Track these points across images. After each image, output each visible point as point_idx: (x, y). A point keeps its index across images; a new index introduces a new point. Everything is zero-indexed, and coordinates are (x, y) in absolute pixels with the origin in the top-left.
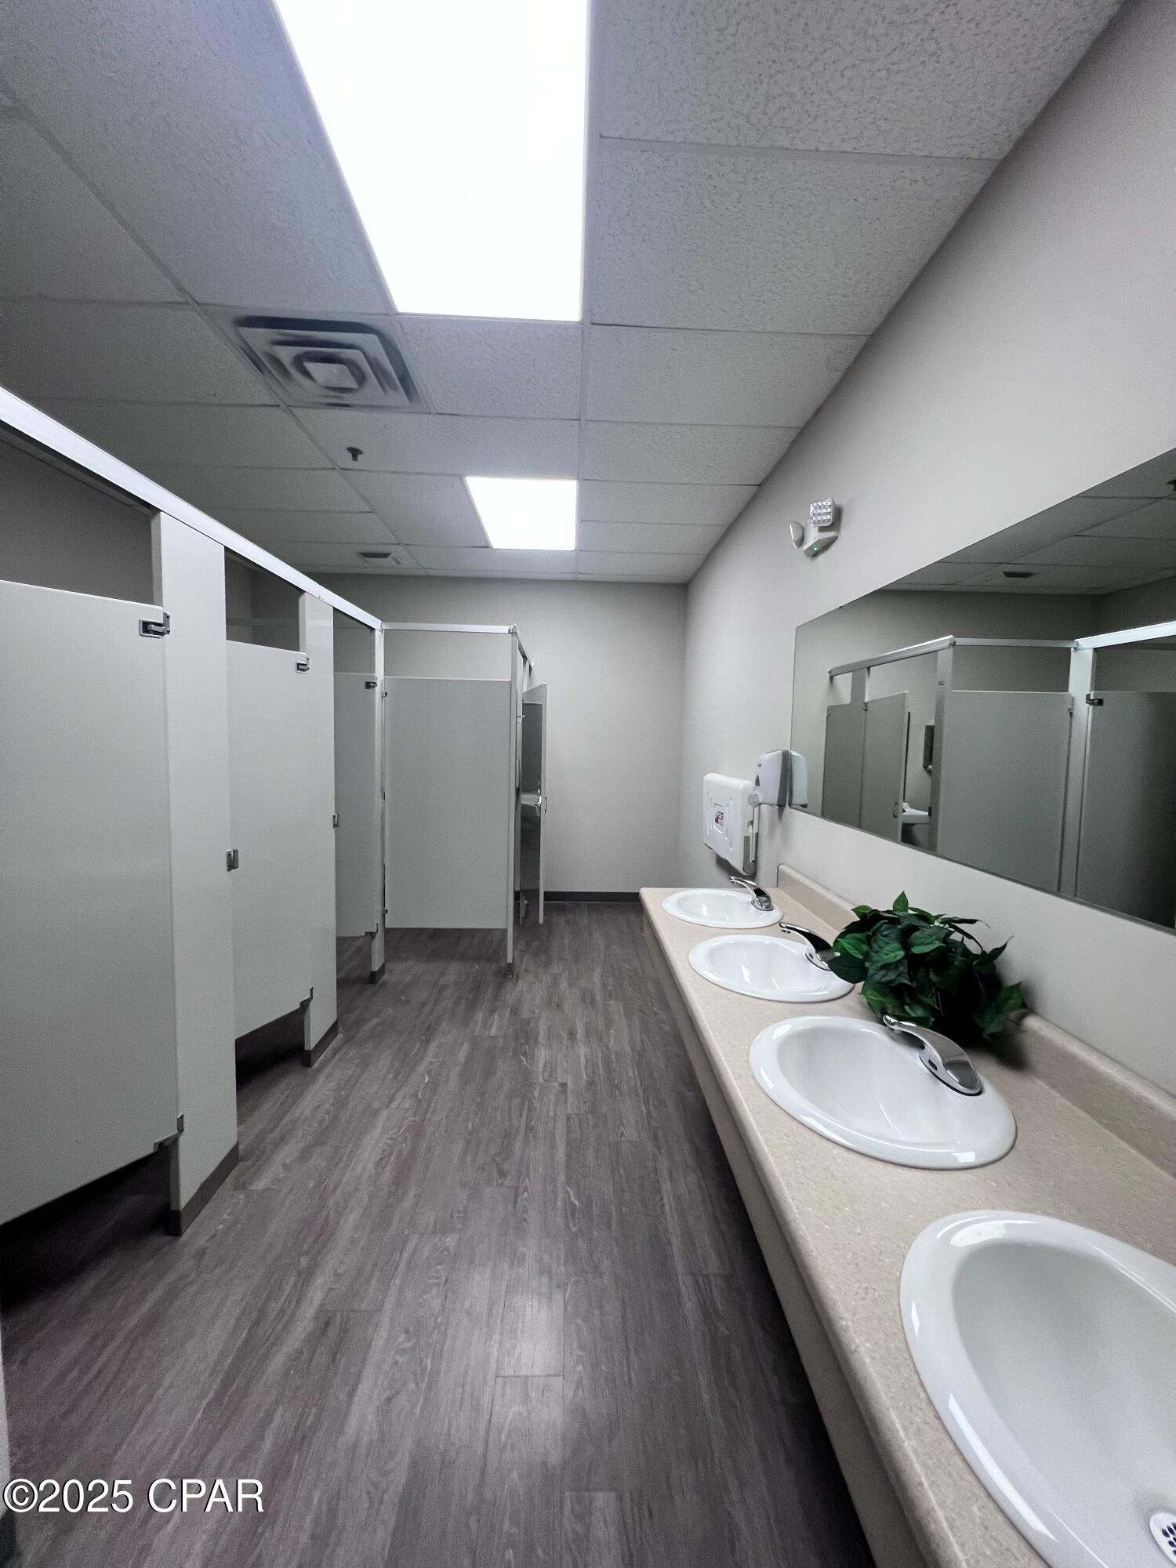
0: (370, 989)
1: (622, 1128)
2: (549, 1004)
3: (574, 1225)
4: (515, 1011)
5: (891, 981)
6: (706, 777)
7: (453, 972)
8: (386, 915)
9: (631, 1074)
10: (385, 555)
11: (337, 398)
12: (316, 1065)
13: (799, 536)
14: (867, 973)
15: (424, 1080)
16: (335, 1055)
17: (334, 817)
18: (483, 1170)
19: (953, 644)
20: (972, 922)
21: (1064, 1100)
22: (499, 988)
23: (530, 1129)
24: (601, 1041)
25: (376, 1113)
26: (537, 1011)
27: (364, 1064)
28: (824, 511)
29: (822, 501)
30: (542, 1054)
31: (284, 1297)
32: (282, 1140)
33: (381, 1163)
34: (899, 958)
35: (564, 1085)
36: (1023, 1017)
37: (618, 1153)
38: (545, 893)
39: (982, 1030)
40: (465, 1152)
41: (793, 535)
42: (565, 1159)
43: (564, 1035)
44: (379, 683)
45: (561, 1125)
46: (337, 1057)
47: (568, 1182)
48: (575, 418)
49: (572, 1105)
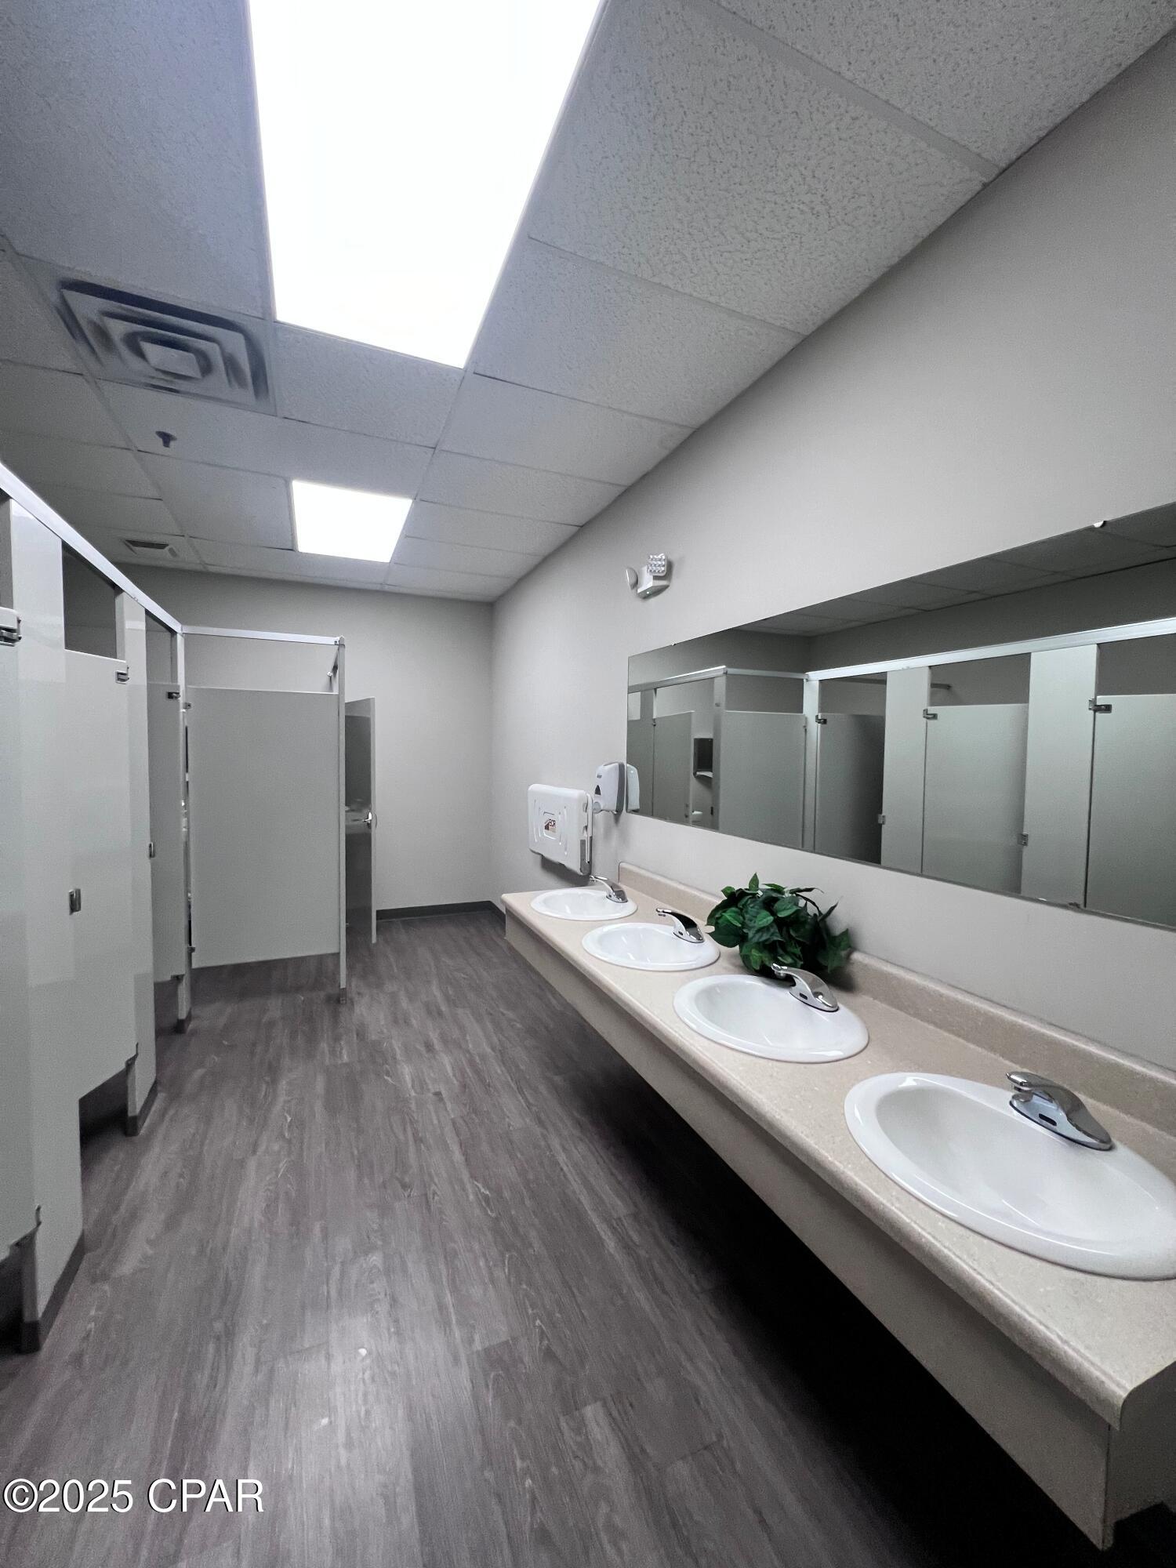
0: (179, 1040)
1: (507, 1120)
2: (396, 1021)
3: (492, 1210)
4: (361, 1035)
5: (766, 940)
6: (530, 788)
7: (275, 1007)
8: (193, 954)
9: (499, 1071)
10: (162, 546)
11: (168, 383)
12: (142, 1132)
13: (634, 580)
14: (747, 936)
15: (286, 1120)
16: (163, 1115)
17: (150, 846)
18: (385, 1188)
19: (726, 673)
20: (809, 890)
21: (884, 1005)
22: (335, 1016)
23: (418, 1140)
24: (461, 1047)
25: (242, 1163)
26: (385, 1031)
27: (207, 1119)
28: (659, 563)
29: (658, 555)
30: (407, 1071)
31: (209, 1364)
32: (134, 1216)
33: (270, 1210)
34: (769, 922)
35: (438, 1094)
36: (850, 953)
37: (511, 1142)
38: (378, 912)
39: (826, 967)
40: (360, 1178)
41: (628, 579)
42: (463, 1158)
43: (423, 1049)
44: (181, 694)
45: (449, 1130)
46: (167, 1118)
47: (473, 1177)
48: (431, 446)
49: (452, 1110)
